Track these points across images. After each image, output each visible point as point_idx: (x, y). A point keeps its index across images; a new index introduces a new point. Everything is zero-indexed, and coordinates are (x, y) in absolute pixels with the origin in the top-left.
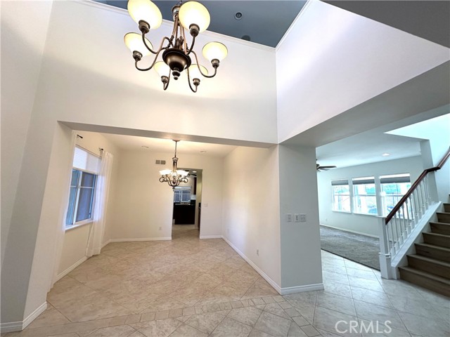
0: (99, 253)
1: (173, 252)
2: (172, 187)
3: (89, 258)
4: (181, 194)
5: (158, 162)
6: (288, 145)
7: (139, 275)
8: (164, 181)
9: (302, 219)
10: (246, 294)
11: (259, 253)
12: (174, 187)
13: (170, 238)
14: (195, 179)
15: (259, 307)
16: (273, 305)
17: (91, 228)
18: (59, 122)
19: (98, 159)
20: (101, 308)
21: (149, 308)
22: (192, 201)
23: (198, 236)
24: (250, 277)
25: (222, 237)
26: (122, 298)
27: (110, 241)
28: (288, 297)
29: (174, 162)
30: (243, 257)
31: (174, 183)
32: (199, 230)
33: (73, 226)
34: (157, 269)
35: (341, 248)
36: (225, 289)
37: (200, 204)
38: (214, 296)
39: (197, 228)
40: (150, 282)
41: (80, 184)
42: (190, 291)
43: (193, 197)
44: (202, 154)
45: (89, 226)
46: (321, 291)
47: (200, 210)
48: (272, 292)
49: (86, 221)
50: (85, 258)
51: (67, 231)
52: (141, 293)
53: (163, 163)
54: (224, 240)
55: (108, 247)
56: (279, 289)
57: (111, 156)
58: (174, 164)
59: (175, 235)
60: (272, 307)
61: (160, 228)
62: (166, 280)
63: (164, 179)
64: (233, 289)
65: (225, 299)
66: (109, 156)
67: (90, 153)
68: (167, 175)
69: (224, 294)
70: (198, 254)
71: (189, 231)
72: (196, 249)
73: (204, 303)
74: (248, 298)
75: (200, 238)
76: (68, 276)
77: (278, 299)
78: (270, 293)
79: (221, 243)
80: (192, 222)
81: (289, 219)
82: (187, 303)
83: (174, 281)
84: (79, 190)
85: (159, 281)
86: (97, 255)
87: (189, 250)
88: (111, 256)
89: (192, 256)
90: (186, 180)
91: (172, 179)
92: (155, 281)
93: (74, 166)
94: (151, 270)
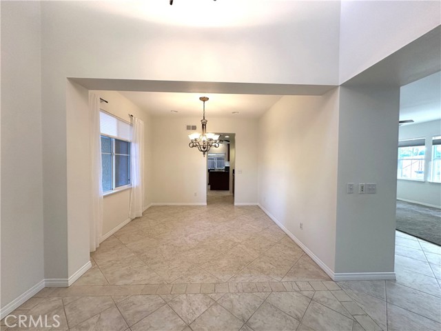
0: (141, 215)
1: (208, 218)
2: (202, 153)
3: (133, 220)
4: (216, 161)
5: (188, 128)
6: (352, 85)
7: (174, 240)
8: (193, 146)
9: (371, 190)
10: (288, 274)
11: (303, 227)
12: (204, 152)
13: (206, 204)
14: (229, 145)
15: (306, 293)
16: (325, 294)
17: (130, 193)
18: (69, 79)
19: (129, 126)
20: (136, 272)
21: (181, 278)
22: (226, 167)
23: (233, 203)
24: (291, 253)
25: (258, 204)
26: (156, 263)
27: (152, 204)
28: (345, 285)
29: (203, 125)
30: (282, 228)
31: (204, 148)
32: (234, 196)
33: (114, 191)
34: (191, 236)
35: (410, 224)
36: (263, 265)
37: (234, 170)
38: (250, 272)
39: (232, 194)
40: (183, 248)
41: (114, 151)
42: (224, 263)
43: (227, 164)
44: (234, 115)
45: (129, 191)
46: (391, 282)
47: (234, 176)
48: (320, 274)
49: (126, 187)
50: (129, 220)
51: (104, 197)
52: (174, 259)
53: (194, 128)
54: (259, 208)
55: (150, 210)
56: (332, 274)
57: (141, 122)
58: (203, 127)
59: (210, 201)
60: (323, 297)
61: (196, 194)
62: (199, 248)
63: (194, 144)
64: (272, 266)
65: (263, 278)
66: (140, 123)
67: (119, 119)
68: (196, 140)
69: (262, 271)
70: (233, 222)
71: (224, 197)
72: (231, 216)
73: (239, 279)
74: (291, 280)
75: (235, 204)
76: (115, 236)
77: (330, 285)
78: (319, 276)
79: (257, 211)
80: (227, 188)
81: (351, 189)
82: (220, 277)
83: (207, 250)
84: (114, 157)
85: (192, 249)
86: (139, 218)
87: (224, 217)
88: (151, 219)
89: (227, 224)
90: (217, 145)
91: (201, 144)
92: (188, 248)
93: (101, 132)
94: (186, 236)
